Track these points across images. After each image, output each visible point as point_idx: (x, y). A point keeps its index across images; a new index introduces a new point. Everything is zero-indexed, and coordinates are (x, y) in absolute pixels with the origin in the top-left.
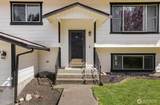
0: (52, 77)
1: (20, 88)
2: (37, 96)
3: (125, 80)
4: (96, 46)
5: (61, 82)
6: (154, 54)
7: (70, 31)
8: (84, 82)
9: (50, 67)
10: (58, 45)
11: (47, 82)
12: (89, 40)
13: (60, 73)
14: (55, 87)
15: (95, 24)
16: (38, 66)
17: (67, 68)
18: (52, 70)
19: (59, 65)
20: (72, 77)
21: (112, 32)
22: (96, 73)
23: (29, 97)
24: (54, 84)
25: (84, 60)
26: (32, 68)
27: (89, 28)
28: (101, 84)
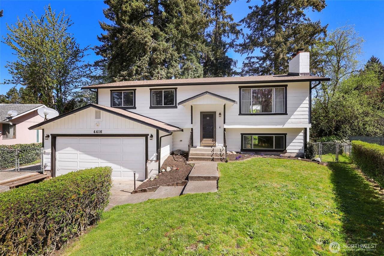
0: (185, 155)
1: (162, 162)
2: (175, 168)
3: (249, 159)
4: (226, 126)
5: (193, 159)
6: (285, 134)
7: (201, 112)
8: (213, 160)
9: (183, 146)
10: (191, 126)
11: (181, 159)
12: (219, 120)
13: (192, 151)
14: (188, 162)
15: (225, 106)
16: (173, 144)
17: (198, 147)
18: (185, 149)
19: (191, 144)
20: (203, 155)
21: (240, 114)
22: (224, 152)
23: (168, 169)
24: (187, 160)
25: (214, 140)
26: (169, 146)
27: (219, 110)
28: (227, 162)
